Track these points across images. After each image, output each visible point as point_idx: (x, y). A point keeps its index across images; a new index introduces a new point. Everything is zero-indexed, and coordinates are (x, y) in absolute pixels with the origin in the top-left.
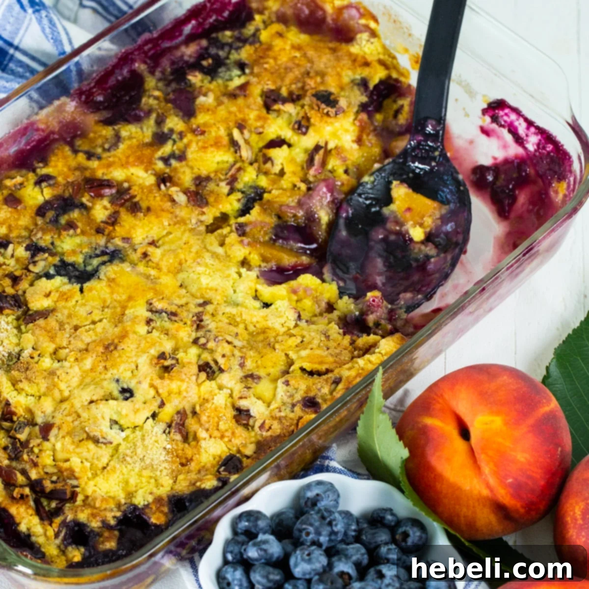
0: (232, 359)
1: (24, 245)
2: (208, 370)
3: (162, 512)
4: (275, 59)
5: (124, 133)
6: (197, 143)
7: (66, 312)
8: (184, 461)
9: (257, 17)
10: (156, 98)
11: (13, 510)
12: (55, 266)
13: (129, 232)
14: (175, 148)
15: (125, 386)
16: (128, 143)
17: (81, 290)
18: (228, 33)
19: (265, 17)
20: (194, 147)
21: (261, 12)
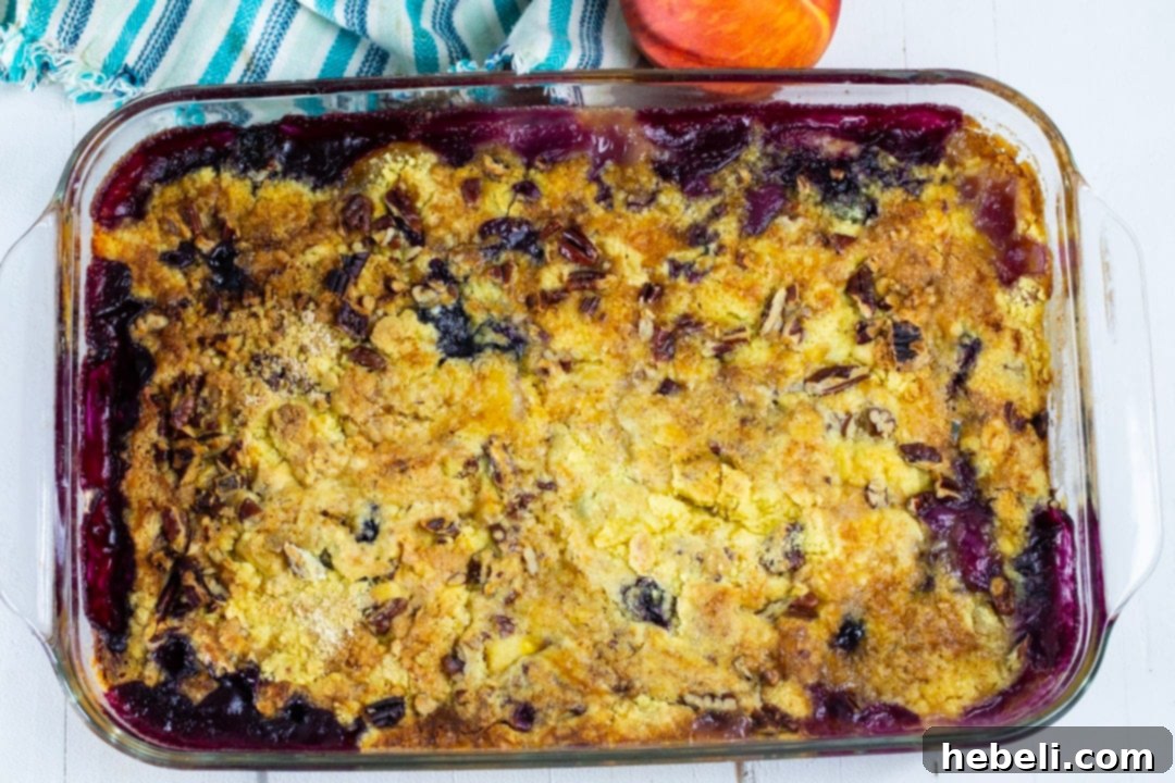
0: (505, 585)
1: (434, 256)
2: (473, 573)
3: (275, 703)
4: (912, 232)
5: (663, 199)
6: (728, 273)
7: (396, 380)
8: (352, 661)
9: (942, 169)
10: (739, 180)
11: (141, 572)
12: (444, 307)
13: (557, 329)
14: (699, 260)
15: (377, 521)
16: (657, 214)
17: (442, 362)
18: (892, 159)
19: (949, 174)
20: (720, 275)
21: (952, 164)
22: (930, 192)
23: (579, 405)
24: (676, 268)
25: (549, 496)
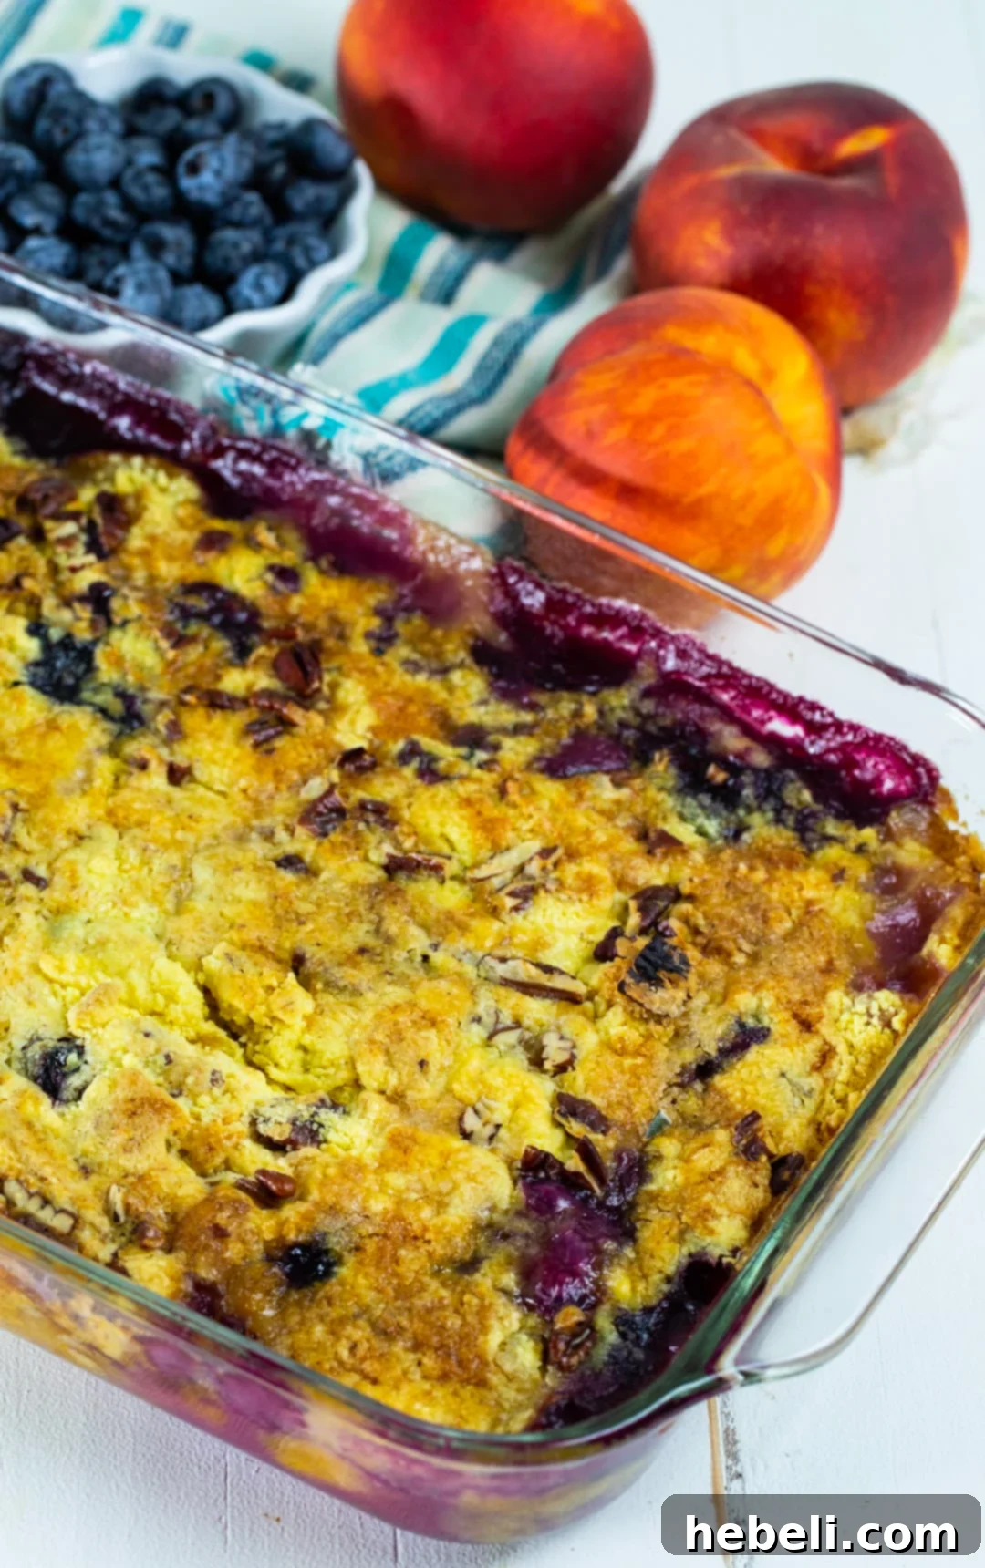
1: (103, 580)
4: (771, 879)
6: (478, 792)
12: (70, 636)
13: (199, 732)
14: (450, 759)
16: (437, 688)
19: (875, 845)
20: (467, 789)
21: (883, 834)
22: (833, 853)
23: (155, 819)
24: (412, 751)
25: (28, 889)
